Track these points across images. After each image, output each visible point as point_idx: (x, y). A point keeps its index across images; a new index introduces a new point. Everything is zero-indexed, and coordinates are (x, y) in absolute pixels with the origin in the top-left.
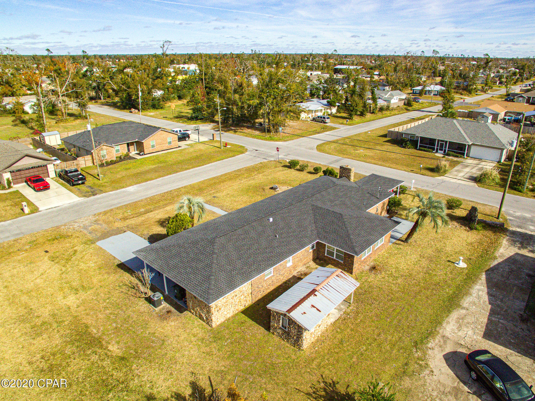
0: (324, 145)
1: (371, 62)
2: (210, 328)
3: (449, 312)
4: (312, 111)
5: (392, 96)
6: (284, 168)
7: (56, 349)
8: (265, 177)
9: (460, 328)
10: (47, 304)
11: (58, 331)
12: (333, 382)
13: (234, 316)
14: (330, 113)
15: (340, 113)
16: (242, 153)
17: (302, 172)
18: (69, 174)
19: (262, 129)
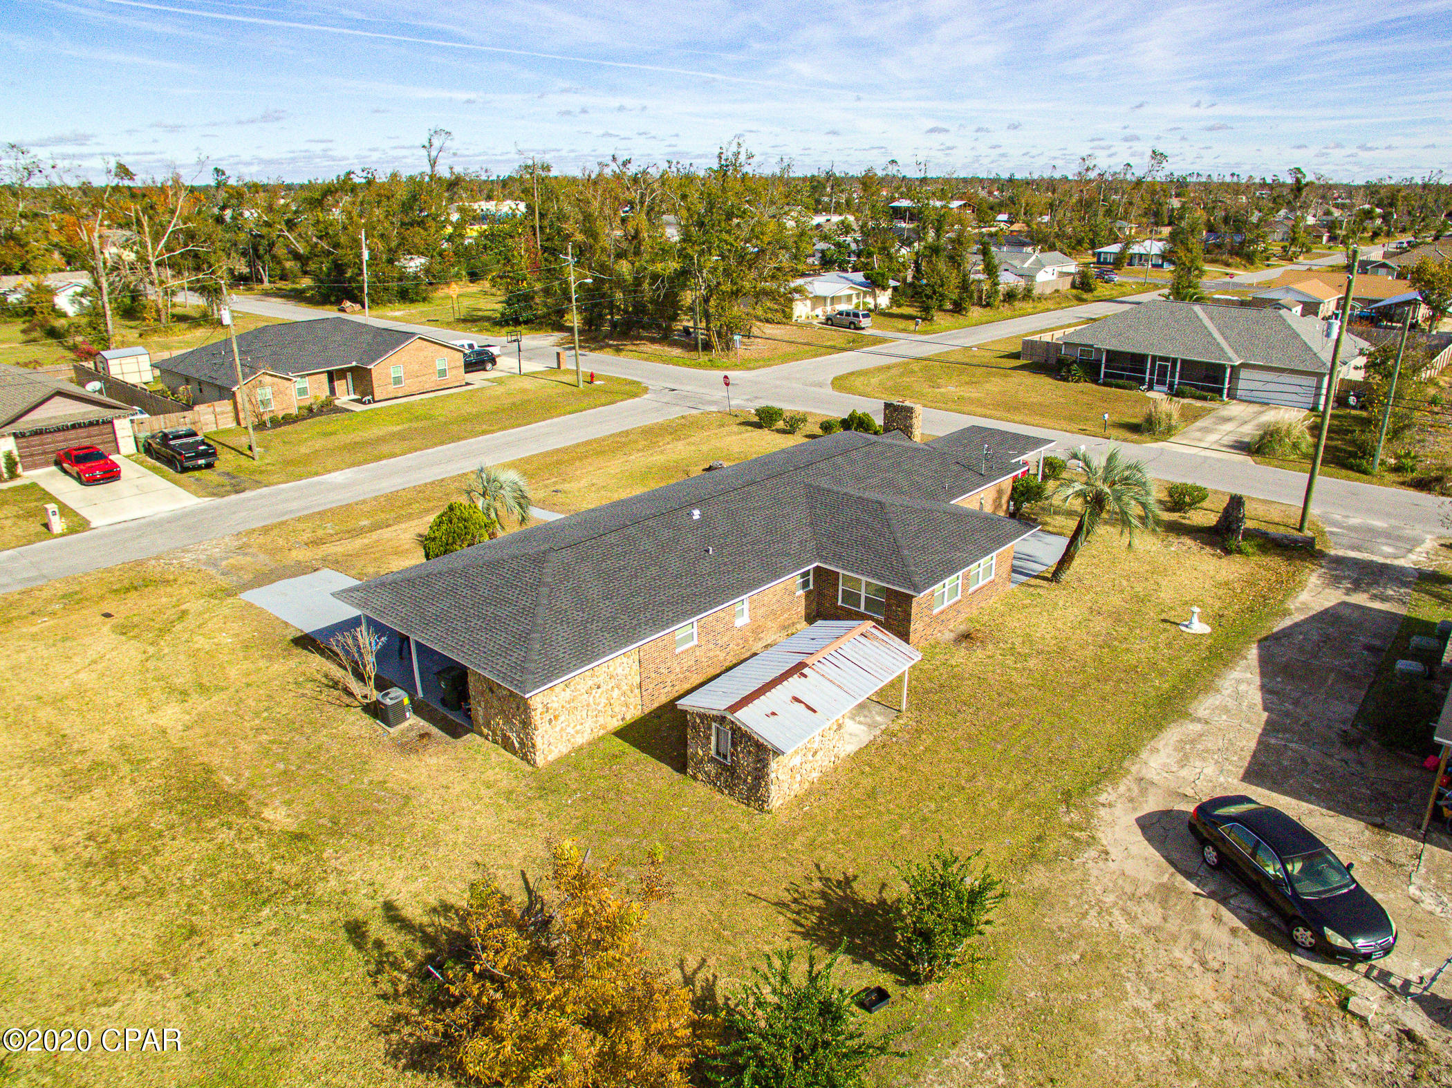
0: (852, 378)
1: (990, 193)
2: (529, 768)
3: (1159, 727)
4: (825, 298)
5: (1040, 265)
6: (743, 428)
7: (128, 820)
8: (693, 448)
9: (1183, 762)
10: (104, 724)
11: (133, 782)
12: (846, 878)
13: (593, 743)
14: (872, 306)
15: (899, 306)
16: (635, 395)
17: (790, 436)
18: (172, 443)
19: (689, 342)
